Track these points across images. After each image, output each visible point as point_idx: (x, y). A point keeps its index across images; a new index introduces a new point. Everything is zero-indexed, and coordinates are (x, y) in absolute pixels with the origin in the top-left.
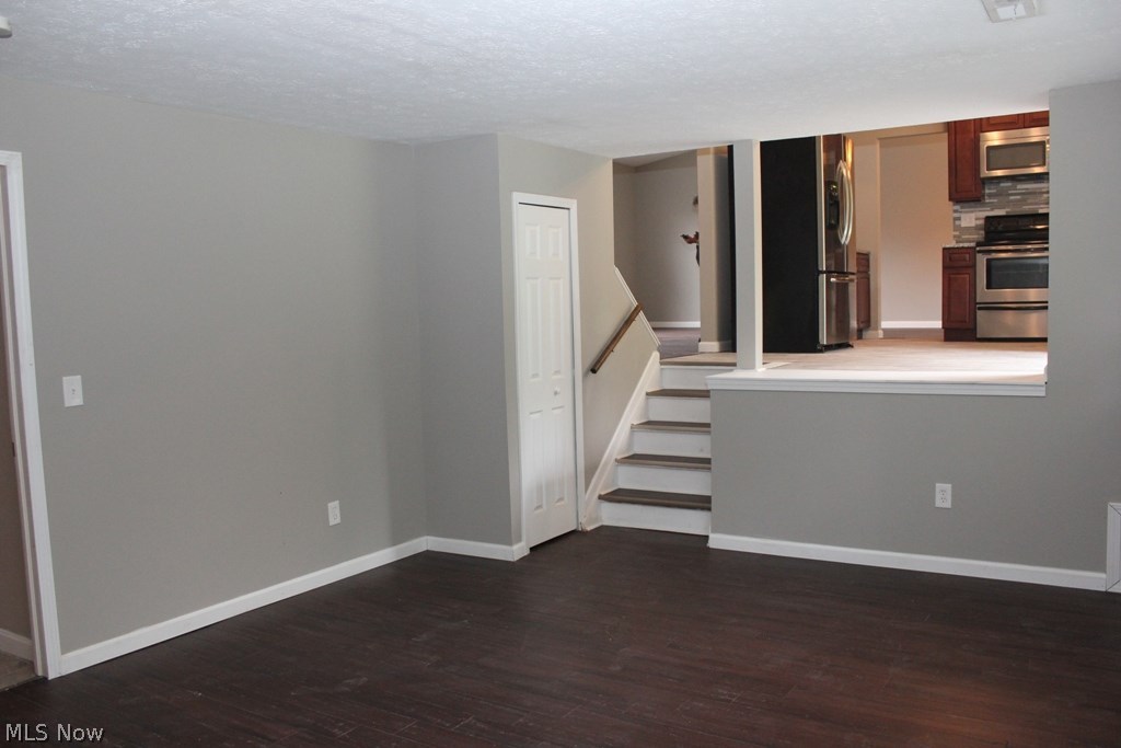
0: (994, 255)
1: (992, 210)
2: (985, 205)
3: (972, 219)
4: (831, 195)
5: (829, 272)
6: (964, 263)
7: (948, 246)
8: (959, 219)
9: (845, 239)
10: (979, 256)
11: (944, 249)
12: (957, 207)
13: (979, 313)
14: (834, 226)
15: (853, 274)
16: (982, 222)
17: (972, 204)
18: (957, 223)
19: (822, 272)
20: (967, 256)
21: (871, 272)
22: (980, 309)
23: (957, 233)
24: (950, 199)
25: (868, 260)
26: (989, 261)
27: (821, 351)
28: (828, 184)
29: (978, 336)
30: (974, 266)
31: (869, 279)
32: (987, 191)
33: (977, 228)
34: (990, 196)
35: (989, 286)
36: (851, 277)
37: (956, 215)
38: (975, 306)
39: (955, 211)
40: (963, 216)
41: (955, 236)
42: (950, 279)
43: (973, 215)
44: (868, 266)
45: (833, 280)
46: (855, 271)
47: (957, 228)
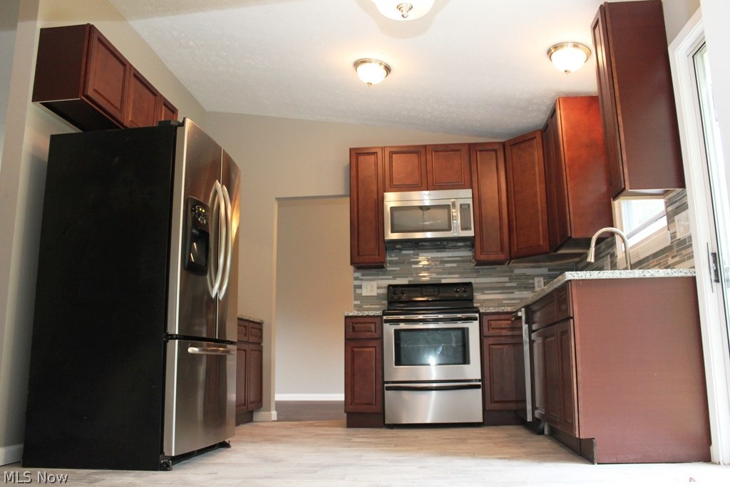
0: (402, 326)
1: (394, 278)
2: (386, 273)
3: (373, 287)
4: (196, 224)
5: (186, 338)
6: (368, 335)
7: (351, 314)
8: (360, 287)
9: (218, 289)
10: (386, 326)
11: (347, 318)
12: (358, 274)
13: (388, 394)
14: (198, 269)
15: (232, 343)
16: (384, 291)
17: (374, 271)
18: (358, 291)
19: (173, 337)
20: (372, 326)
21: (264, 344)
22: (389, 389)
23: (358, 302)
24: (352, 263)
25: (261, 330)
26: (397, 332)
27: (166, 468)
28: (192, 204)
29: (387, 422)
30: (381, 338)
31: (261, 352)
32: (388, 259)
33: (379, 297)
34: (392, 263)
35: (398, 362)
36: (229, 347)
37: (357, 283)
38: (382, 386)
39: (356, 279)
40: (364, 284)
41: (355, 306)
42: (353, 352)
43: (375, 284)
44: (261, 337)
45: (191, 350)
46: (235, 340)
47: (358, 297)
